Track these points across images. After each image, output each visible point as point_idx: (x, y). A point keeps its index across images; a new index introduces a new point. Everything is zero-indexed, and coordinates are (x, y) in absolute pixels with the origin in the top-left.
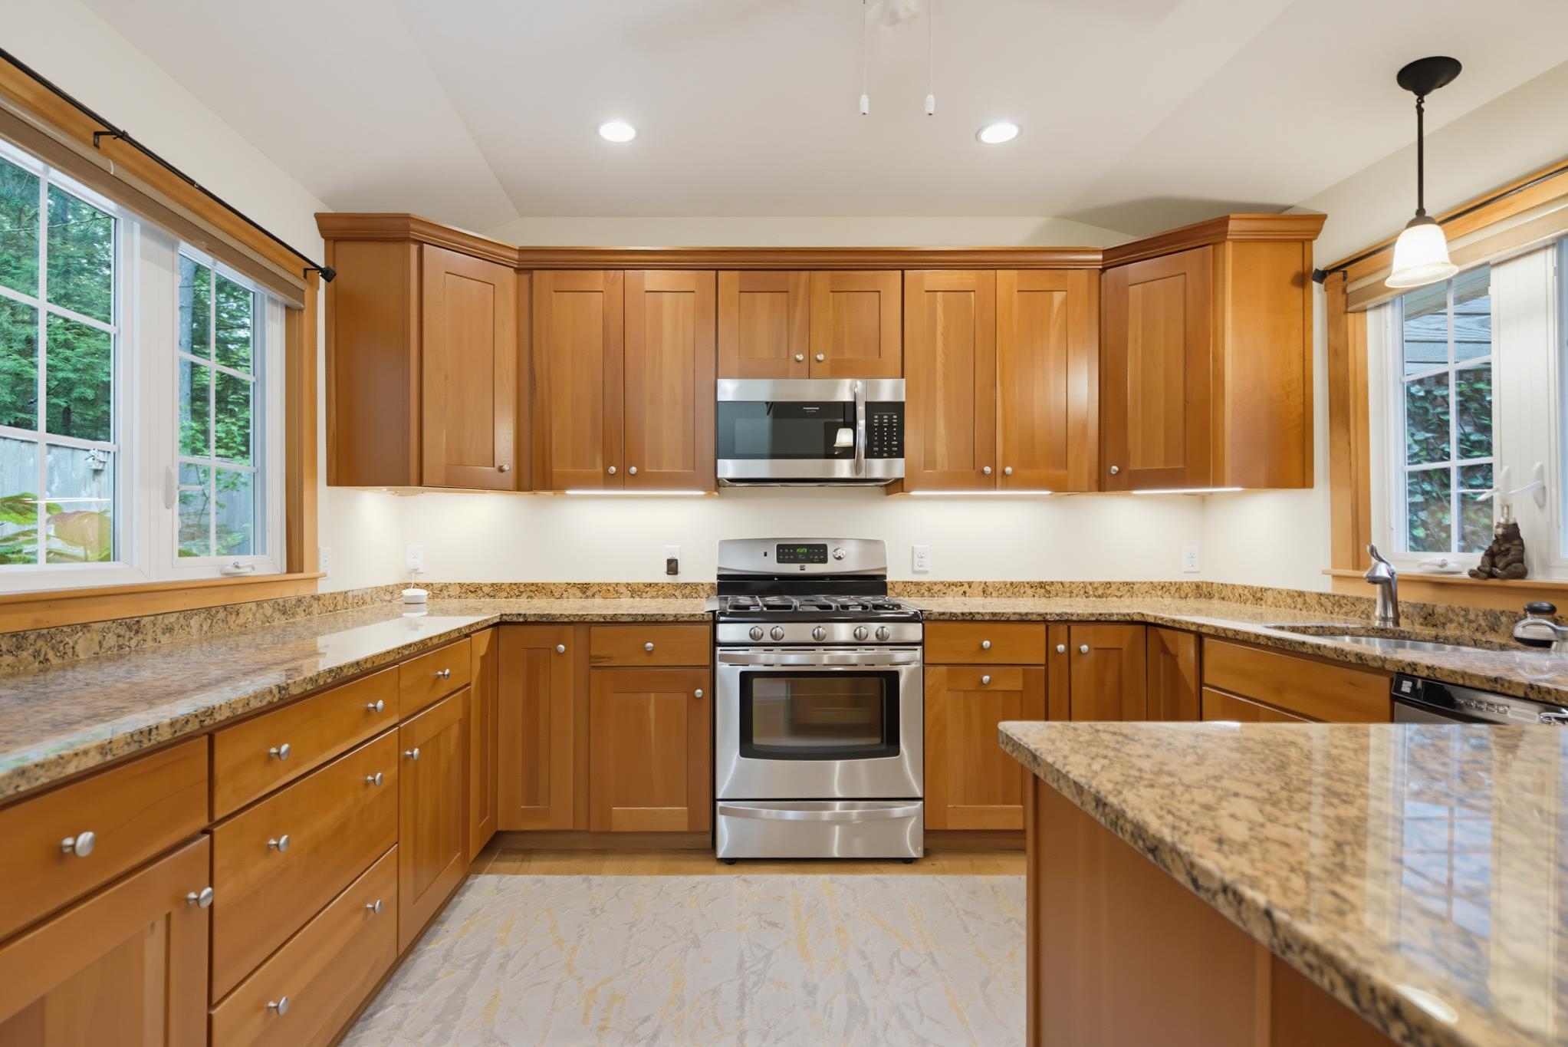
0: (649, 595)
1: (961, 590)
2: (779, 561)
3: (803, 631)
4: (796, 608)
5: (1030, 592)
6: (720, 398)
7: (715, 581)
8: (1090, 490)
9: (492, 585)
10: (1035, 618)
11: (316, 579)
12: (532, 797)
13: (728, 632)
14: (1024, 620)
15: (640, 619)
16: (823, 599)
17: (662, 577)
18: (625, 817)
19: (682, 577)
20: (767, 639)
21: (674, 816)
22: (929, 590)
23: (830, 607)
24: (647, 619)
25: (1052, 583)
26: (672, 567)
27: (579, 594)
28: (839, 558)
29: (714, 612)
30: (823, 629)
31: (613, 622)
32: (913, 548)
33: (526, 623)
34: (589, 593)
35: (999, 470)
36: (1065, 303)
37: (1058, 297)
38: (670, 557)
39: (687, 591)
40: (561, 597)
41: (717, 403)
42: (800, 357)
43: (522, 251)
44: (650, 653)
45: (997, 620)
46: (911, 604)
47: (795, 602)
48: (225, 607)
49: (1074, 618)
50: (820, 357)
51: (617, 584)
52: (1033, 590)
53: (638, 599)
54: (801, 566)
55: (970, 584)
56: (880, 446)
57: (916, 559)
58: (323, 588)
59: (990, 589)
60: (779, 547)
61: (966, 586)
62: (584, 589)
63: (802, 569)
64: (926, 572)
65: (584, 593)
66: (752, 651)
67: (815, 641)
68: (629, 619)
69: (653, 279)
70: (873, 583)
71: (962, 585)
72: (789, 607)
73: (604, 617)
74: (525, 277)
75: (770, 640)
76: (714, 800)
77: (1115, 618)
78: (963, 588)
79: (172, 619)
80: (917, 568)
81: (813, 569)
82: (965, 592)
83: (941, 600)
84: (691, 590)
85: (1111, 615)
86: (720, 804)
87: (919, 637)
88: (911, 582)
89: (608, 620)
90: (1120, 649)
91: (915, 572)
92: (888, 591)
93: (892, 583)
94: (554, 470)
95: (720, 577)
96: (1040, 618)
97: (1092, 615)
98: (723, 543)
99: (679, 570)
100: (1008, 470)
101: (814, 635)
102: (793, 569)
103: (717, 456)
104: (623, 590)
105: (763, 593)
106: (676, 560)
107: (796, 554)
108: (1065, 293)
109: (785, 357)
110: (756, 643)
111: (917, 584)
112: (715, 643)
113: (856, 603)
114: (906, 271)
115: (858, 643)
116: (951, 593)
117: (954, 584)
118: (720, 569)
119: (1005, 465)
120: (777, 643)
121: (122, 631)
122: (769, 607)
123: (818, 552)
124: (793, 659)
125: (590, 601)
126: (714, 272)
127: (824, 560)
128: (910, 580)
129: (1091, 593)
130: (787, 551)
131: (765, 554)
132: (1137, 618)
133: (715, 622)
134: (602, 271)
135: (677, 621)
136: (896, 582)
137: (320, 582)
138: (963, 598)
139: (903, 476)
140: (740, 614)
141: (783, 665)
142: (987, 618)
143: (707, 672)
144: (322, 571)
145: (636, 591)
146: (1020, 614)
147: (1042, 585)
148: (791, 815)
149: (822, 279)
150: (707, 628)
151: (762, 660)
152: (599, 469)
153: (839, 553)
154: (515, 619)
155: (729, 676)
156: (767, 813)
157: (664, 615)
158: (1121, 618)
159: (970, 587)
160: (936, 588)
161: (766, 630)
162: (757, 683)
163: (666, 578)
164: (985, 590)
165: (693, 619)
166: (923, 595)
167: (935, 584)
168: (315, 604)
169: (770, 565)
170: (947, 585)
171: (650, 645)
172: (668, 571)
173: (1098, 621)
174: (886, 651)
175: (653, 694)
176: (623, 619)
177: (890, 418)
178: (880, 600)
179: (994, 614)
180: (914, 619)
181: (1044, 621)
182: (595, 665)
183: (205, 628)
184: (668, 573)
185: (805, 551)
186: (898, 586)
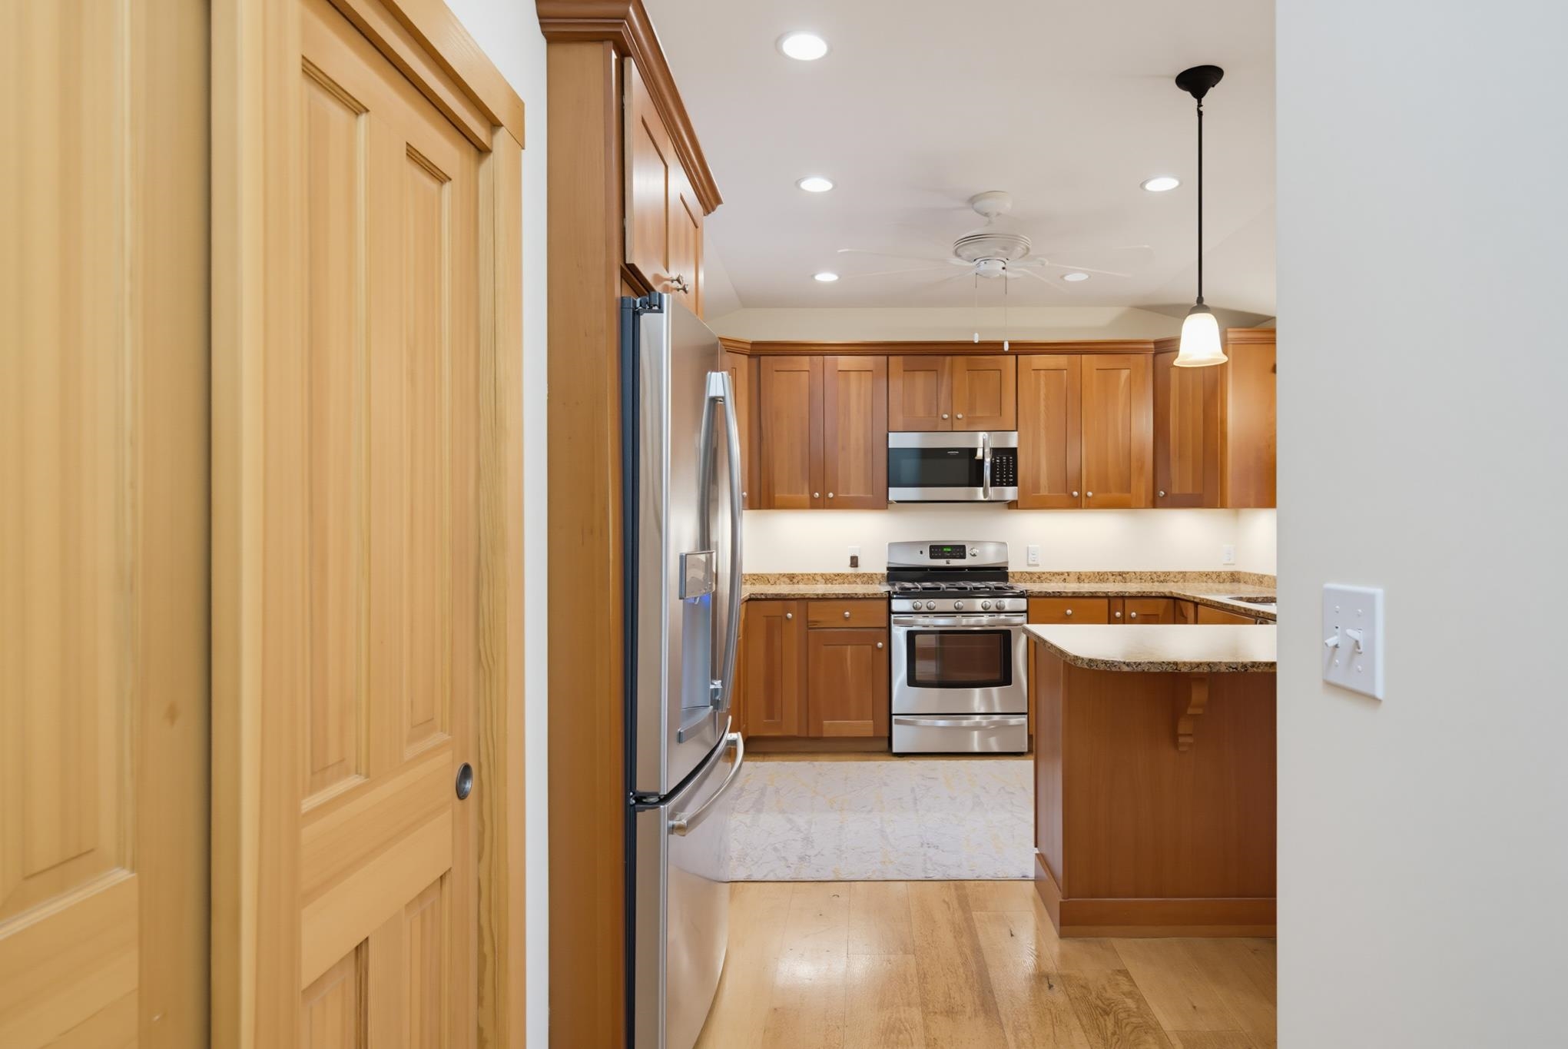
0: (837, 582)
2: (932, 557)
3: (948, 604)
4: (943, 589)
5: (1111, 578)
6: (890, 447)
7: (885, 572)
8: (1146, 508)
10: (1101, 594)
12: (770, 715)
13: (898, 605)
14: (1093, 596)
15: (841, 596)
16: (962, 584)
17: (847, 569)
18: (832, 727)
19: (861, 570)
20: (924, 609)
21: (864, 727)
22: (1039, 578)
23: (966, 588)
24: (846, 596)
25: (1128, 573)
26: (854, 562)
28: (974, 555)
29: (889, 592)
30: (962, 603)
31: (823, 598)
32: (1028, 548)
33: (766, 599)
34: (795, 581)
35: (1083, 494)
36: (1130, 378)
37: (1125, 374)
38: (852, 555)
39: (865, 579)
41: (888, 449)
42: (946, 416)
43: (754, 344)
44: (847, 619)
45: (1077, 596)
46: (1021, 587)
47: (943, 585)
49: (1127, 594)
50: (960, 416)
51: (815, 574)
52: (1114, 577)
53: (830, 585)
55: (1068, 574)
56: (1001, 478)
57: (1030, 556)
59: (1083, 577)
60: (931, 547)
62: (792, 578)
63: (948, 562)
64: (1037, 565)
65: (791, 581)
66: (914, 618)
67: (956, 610)
68: (834, 596)
69: (844, 362)
70: (999, 572)
71: (1062, 574)
72: (939, 589)
73: (818, 595)
74: (754, 361)
75: (927, 610)
76: (891, 715)
77: (1154, 595)
78: (1064, 576)
80: (1031, 562)
81: (955, 563)
82: (1065, 579)
83: (1047, 585)
84: (869, 578)
85: (1151, 593)
86: (894, 717)
87: (1024, 608)
88: (1026, 572)
89: (820, 597)
90: (1157, 615)
91: (1029, 565)
92: (1009, 578)
93: (1012, 572)
94: (776, 495)
95: (888, 569)
96: (1104, 595)
97: (1139, 592)
98: (891, 545)
99: (859, 564)
100: (1090, 494)
101: (955, 607)
102: (941, 562)
103: (889, 485)
104: (820, 578)
105: (920, 580)
106: (857, 557)
107: (943, 552)
108: (1129, 370)
109: (935, 415)
110: (917, 612)
111: (1029, 573)
112: (890, 612)
113: (984, 586)
114: (1019, 356)
115: (986, 611)
116: (1056, 580)
117: (1058, 574)
118: (889, 563)
119: (1088, 491)
120: (931, 612)
122: (924, 589)
123: (959, 551)
124: (942, 622)
125: (796, 586)
126: (885, 357)
127: (963, 557)
129: (1156, 579)
130: (936, 551)
131: (921, 552)
132: (1168, 595)
133: (890, 598)
134: (808, 357)
135: (865, 598)
136: (1015, 572)
138: (1063, 583)
139: (1016, 498)
140: (906, 594)
141: (935, 626)
142: (1070, 595)
143: (885, 631)
145: (828, 579)
146: (1091, 592)
147: (1120, 574)
148: (941, 723)
149: (960, 360)
150: (885, 603)
151: (921, 622)
152: (806, 495)
153: (975, 551)
154: (759, 597)
155: (899, 634)
156: (924, 721)
157: (856, 594)
158: (1158, 594)
160: (1044, 576)
161: (923, 604)
162: (918, 638)
163: (852, 570)
164: (1079, 578)
165: (875, 596)
166: (1034, 581)
167: (1044, 573)
169: (925, 560)
170: (1052, 574)
171: (847, 613)
172: (851, 564)
173: (1142, 597)
174: (1002, 617)
175: (849, 647)
176: (830, 597)
177: (1008, 459)
178: (1001, 584)
179: (1074, 593)
180: (1021, 595)
181: (1107, 597)
182: (809, 625)
184: (851, 566)
185: (949, 550)
186: (1015, 575)
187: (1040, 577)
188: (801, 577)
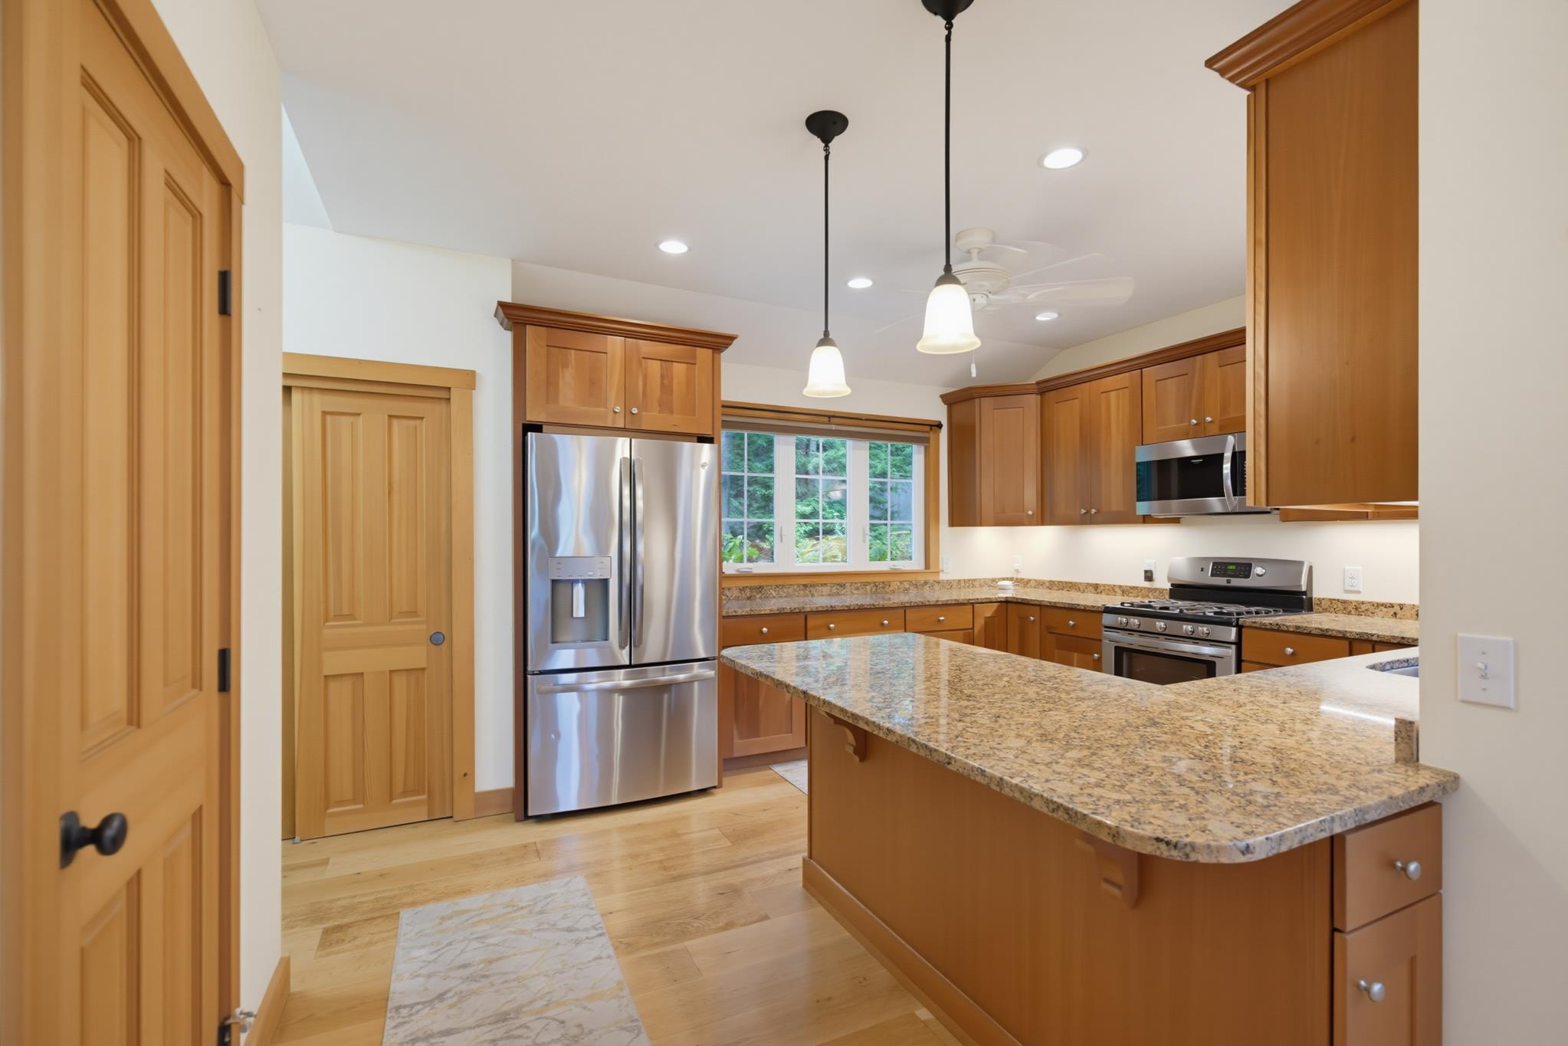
0: (1133, 594)
1: (1391, 611)
2: (1213, 575)
6: (1137, 460)
7: (1168, 586)
9: (1050, 581)
10: (1335, 634)
11: (938, 572)
15: (1067, 606)
24: (1070, 607)
26: (1149, 576)
27: (1093, 591)
28: (1262, 576)
31: (1054, 607)
32: (1344, 570)
34: (1099, 590)
38: (1147, 569)
39: (1157, 594)
40: (1084, 591)
41: (1136, 463)
42: (1195, 421)
43: (1038, 383)
44: (1072, 627)
48: (883, 583)
50: (1209, 419)
51: (1114, 586)
53: (1126, 597)
54: (1227, 580)
55: (1401, 607)
57: (1349, 579)
58: (943, 577)
60: (1214, 564)
61: (1397, 608)
62: (1096, 587)
63: (1228, 582)
64: (1358, 592)
65: (1096, 590)
68: (1062, 606)
71: (1392, 606)
78: (1393, 609)
79: (859, 585)
80: (1349, 588)
81: (1237, 582)
82: (1395, 614)
83: (1369, 620)
84: (1160, 593)
88: (1338, 600)
89: (1052, 605)
92: (1314, 608)
93: (1319, 599)
95: (1172, 585)
99: (1154, 577)
102: (1221, 581)
103: (1137, 500)
104: (1117, 590)
106: (1150, 571)
107: (1226, 570)
109: (1187, 422)
110: (1124, 628)
111: (1344, 602)
116: (1380, 613)
117: (1384, 605)
118: (1174, 579)
120: (1136, 630)
121: (838, 587)
123: (1244, 569)
126: (1140, 370)
127: (1247, 576)
128: (1337, 598)
130: (1221, 567)
131: (1205, 569)
133: (1103, 612)
134: (1078, 385)
135: (1085, 610)
136: (1323, 599)
137: (941, 574)
138: (1394, 620)
141: (1139, 645)
142: (1291, 630)
144: (941, 568)
145: (1125, 591)
146: (1321, 629)
149: (1211, 358)
151: (1127, 640)
152: (1078, 511)
157: (1078, 605)
159: (1401, 609)
160: (1363, 607)
163: (1147, 584)
165: (1093, 609)
166: (1349, 613)
167: (1363, 603)
168: (936, 584)
169: (1207, 578)
170: (1375, 605)
176: (1059, 605)
179: (1298, 627)
183: (874, 590)
184: (1145, 581)
185: (1234, 567)
186: (1323, 602)
187: (1358, 609)
188: (1102, 588)
